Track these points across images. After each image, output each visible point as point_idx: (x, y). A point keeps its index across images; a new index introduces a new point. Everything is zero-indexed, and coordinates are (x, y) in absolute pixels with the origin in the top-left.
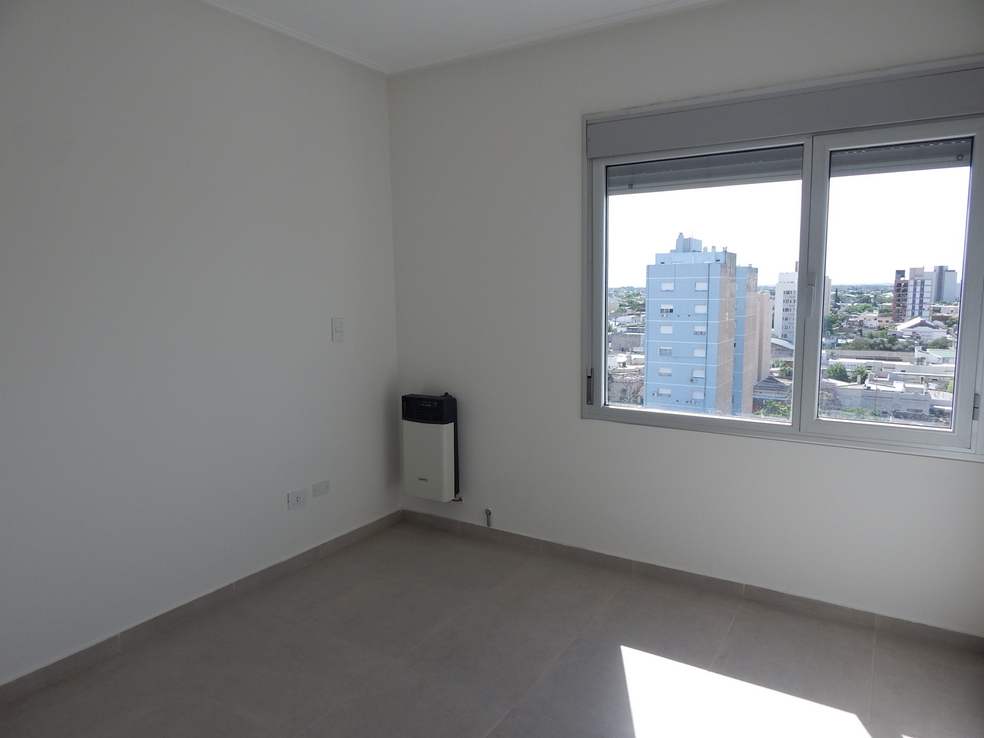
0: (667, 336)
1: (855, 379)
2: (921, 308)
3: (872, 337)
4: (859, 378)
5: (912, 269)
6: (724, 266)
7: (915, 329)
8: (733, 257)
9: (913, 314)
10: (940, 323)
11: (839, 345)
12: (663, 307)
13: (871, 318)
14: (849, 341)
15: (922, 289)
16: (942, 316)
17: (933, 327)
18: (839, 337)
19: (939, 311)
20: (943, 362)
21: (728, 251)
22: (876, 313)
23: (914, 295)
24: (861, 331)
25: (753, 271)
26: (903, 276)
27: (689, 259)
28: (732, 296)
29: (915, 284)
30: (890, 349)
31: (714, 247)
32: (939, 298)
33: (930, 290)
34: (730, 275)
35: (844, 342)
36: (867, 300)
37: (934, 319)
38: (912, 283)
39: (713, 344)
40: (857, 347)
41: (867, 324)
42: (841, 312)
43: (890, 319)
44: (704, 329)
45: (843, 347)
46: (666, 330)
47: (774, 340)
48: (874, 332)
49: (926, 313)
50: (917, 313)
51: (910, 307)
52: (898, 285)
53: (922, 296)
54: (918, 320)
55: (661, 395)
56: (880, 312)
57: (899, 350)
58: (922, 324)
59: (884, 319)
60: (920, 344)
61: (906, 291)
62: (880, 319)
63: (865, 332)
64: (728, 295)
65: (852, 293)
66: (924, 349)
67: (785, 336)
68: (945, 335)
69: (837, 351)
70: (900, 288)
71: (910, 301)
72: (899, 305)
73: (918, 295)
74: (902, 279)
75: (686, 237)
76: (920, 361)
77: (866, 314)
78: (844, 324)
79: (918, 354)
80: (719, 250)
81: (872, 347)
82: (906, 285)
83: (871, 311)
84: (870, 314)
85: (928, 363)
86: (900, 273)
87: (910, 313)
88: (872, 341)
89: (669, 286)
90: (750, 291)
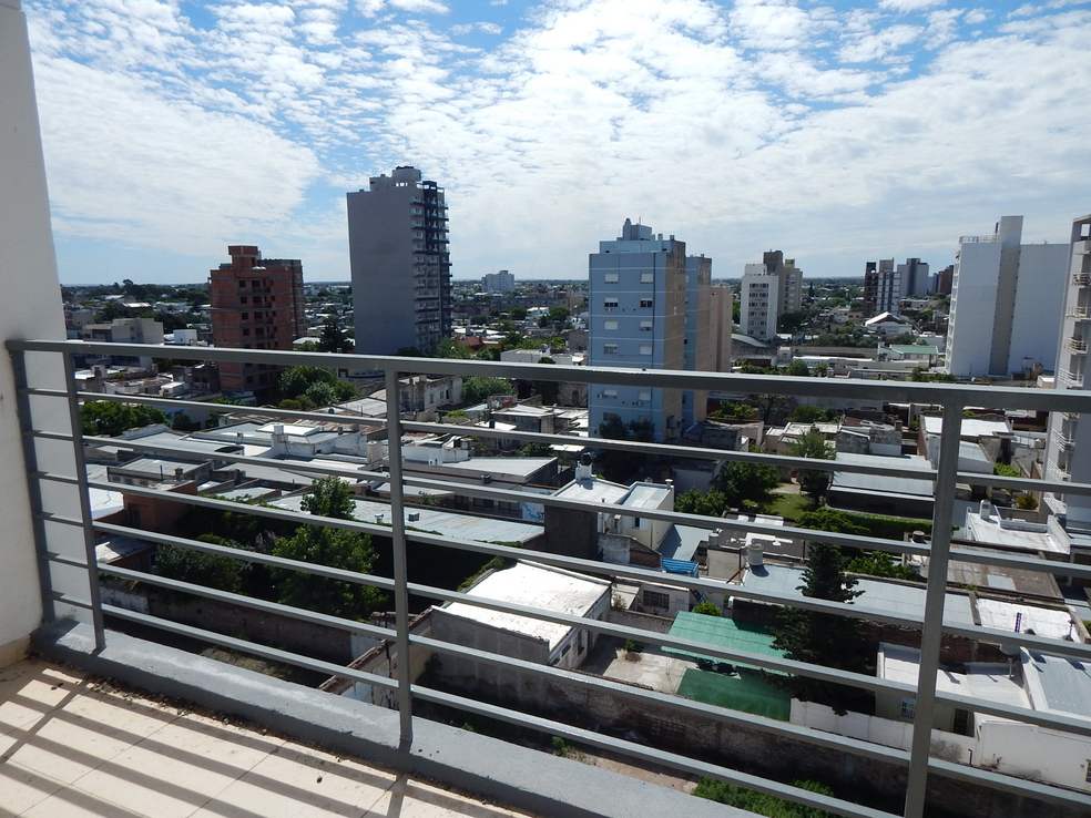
0: (611, 332)
2: (890, 302)
3: (837, 332)
5: (881, 261)
6: (670, 256)
7: (882, 324)
8: (682, 245)
9: (882, 308)
10: (906, 318)
11: (805, 341)
12: (609, 300)
13: (843, 312)
14: (815, 337)
15: (891, 283)
16: (912, 311)
17: (900, 322)
18: (806, 333)
19: (909, 305)
20: (905, 358)
21: (677, 239)
22: (848, 308)
23: (884, 289)
24: (829, 327)
25: (705, 262)
26: (874, 269)
27: (634, 247)
28: (680, 288)
29: (885, 275)
30: (854, 345)
31: (660, 235)
32: (911, 293)
33: (900, 285)
34: (678, 266)
35: (810, 338)
36: (842, 294)
37: (903, 313)
38: (881, 276)
39: (660, 341)
40: (822, 343)
41: (837, 319)
42: (814, 307)
43: (860, 314)
44: (649, 324)
45: (809, 344)
46: (611, 326)
47: (734, 336)
48: (841, 328)
49: (894, 308)
50: (886, 308)
51: (879, 301)
52: (869, 278)
53: (891, 289)
54: (885, 315)
55: (606, 396)
56: (853, 306)
57: (863, 346)
58: (888, 319)
59: (855, 314)
60: (883, 339)
61: (876, 284)
62: (852, 314)
63: (833, 327)
64: (676, 288)
65: (829, 287)
66: (887, 345)
67: (752, 332)
68: (909, 330)
69: (801, 349)
70: (871, 280)
71: (880, 295)
72: (869, 300)
73: (887, 289)
74: (873, 271)
75: (633, 223)
76: (882, 357)
77: (839, 309)
78: (815, 320)
79: (880, 350)
80: (666, 238)
81: (837, 343)
82: (877, 278)
83: (844, 306)
84: (842, 309)
85: (889, 360)
86: (871, 266)
87: (878, 308)
88: (836, 337)
89: (613, 278)
90: (702, 284)
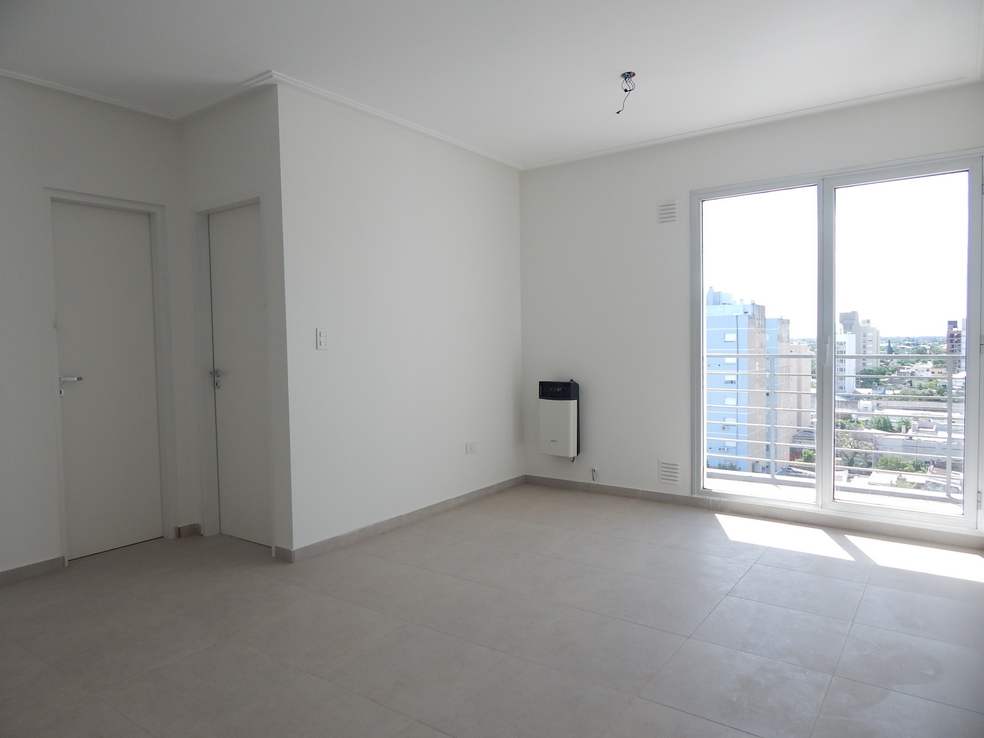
1: (900, 430)
3: (920, 388)
4: (904, 429)
6: (752, 318)
8: (761, 309)
11: (887, 396)
13: (924, 369)
14: (897, 392)
18: (886, 388)
21: (757, 303)
22: (930, 365)
24: (910, 382)
25: (784, 322)
26: (956, 327)
27: (719, 311)
28: (761, 346)
30: (938, 400)
31: (741, 300)
34: (760, 326)
35: (891, 393)
36: (923, 351)
39: (744, 392)
40: (904, 398)
41: (918, 374)
42: (893, 364)
43: (944, 370)
44: (734, 378)
45: (890, 399)
48: (923, 383)
52: (952, 336)
56: (935, 363)
59: (937, 371)
61: (959, 341)
62: (934, 370)
63: (916, 383)
64: (758, 346)
65: (908, 345)
69: (883, 403)
70: (953, 339)
72: (952, 357)
74: (955, 329)
75: (716, 290)
77: (919, 366)
78: (895, 376)
80: (748, 302)
81: (920, 398)
82: (959, 336)
83: (925, 362)
84: (925, 366)
86: (953, 324)
88: (920, 392)
90: (782, 341)
